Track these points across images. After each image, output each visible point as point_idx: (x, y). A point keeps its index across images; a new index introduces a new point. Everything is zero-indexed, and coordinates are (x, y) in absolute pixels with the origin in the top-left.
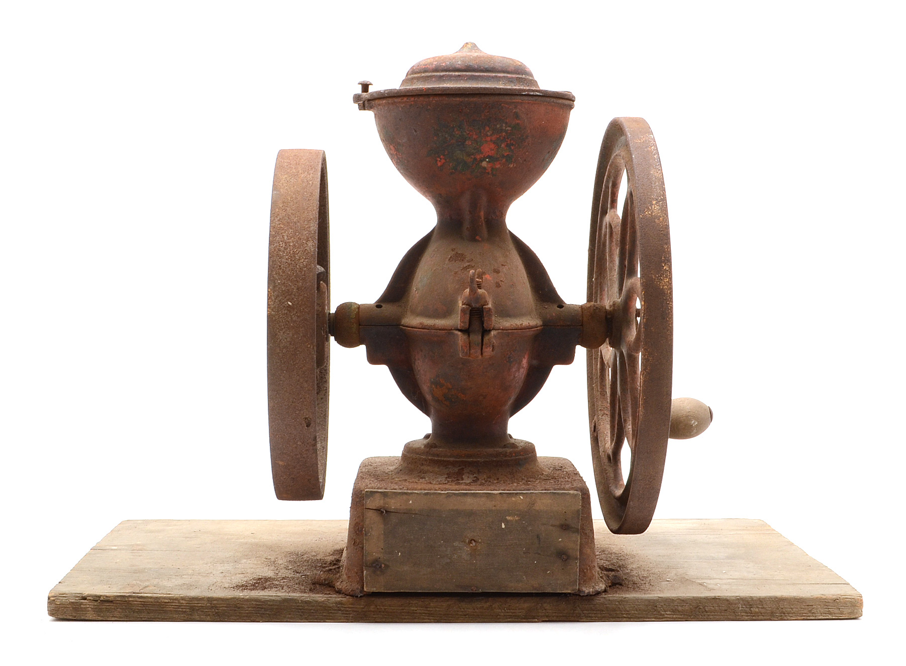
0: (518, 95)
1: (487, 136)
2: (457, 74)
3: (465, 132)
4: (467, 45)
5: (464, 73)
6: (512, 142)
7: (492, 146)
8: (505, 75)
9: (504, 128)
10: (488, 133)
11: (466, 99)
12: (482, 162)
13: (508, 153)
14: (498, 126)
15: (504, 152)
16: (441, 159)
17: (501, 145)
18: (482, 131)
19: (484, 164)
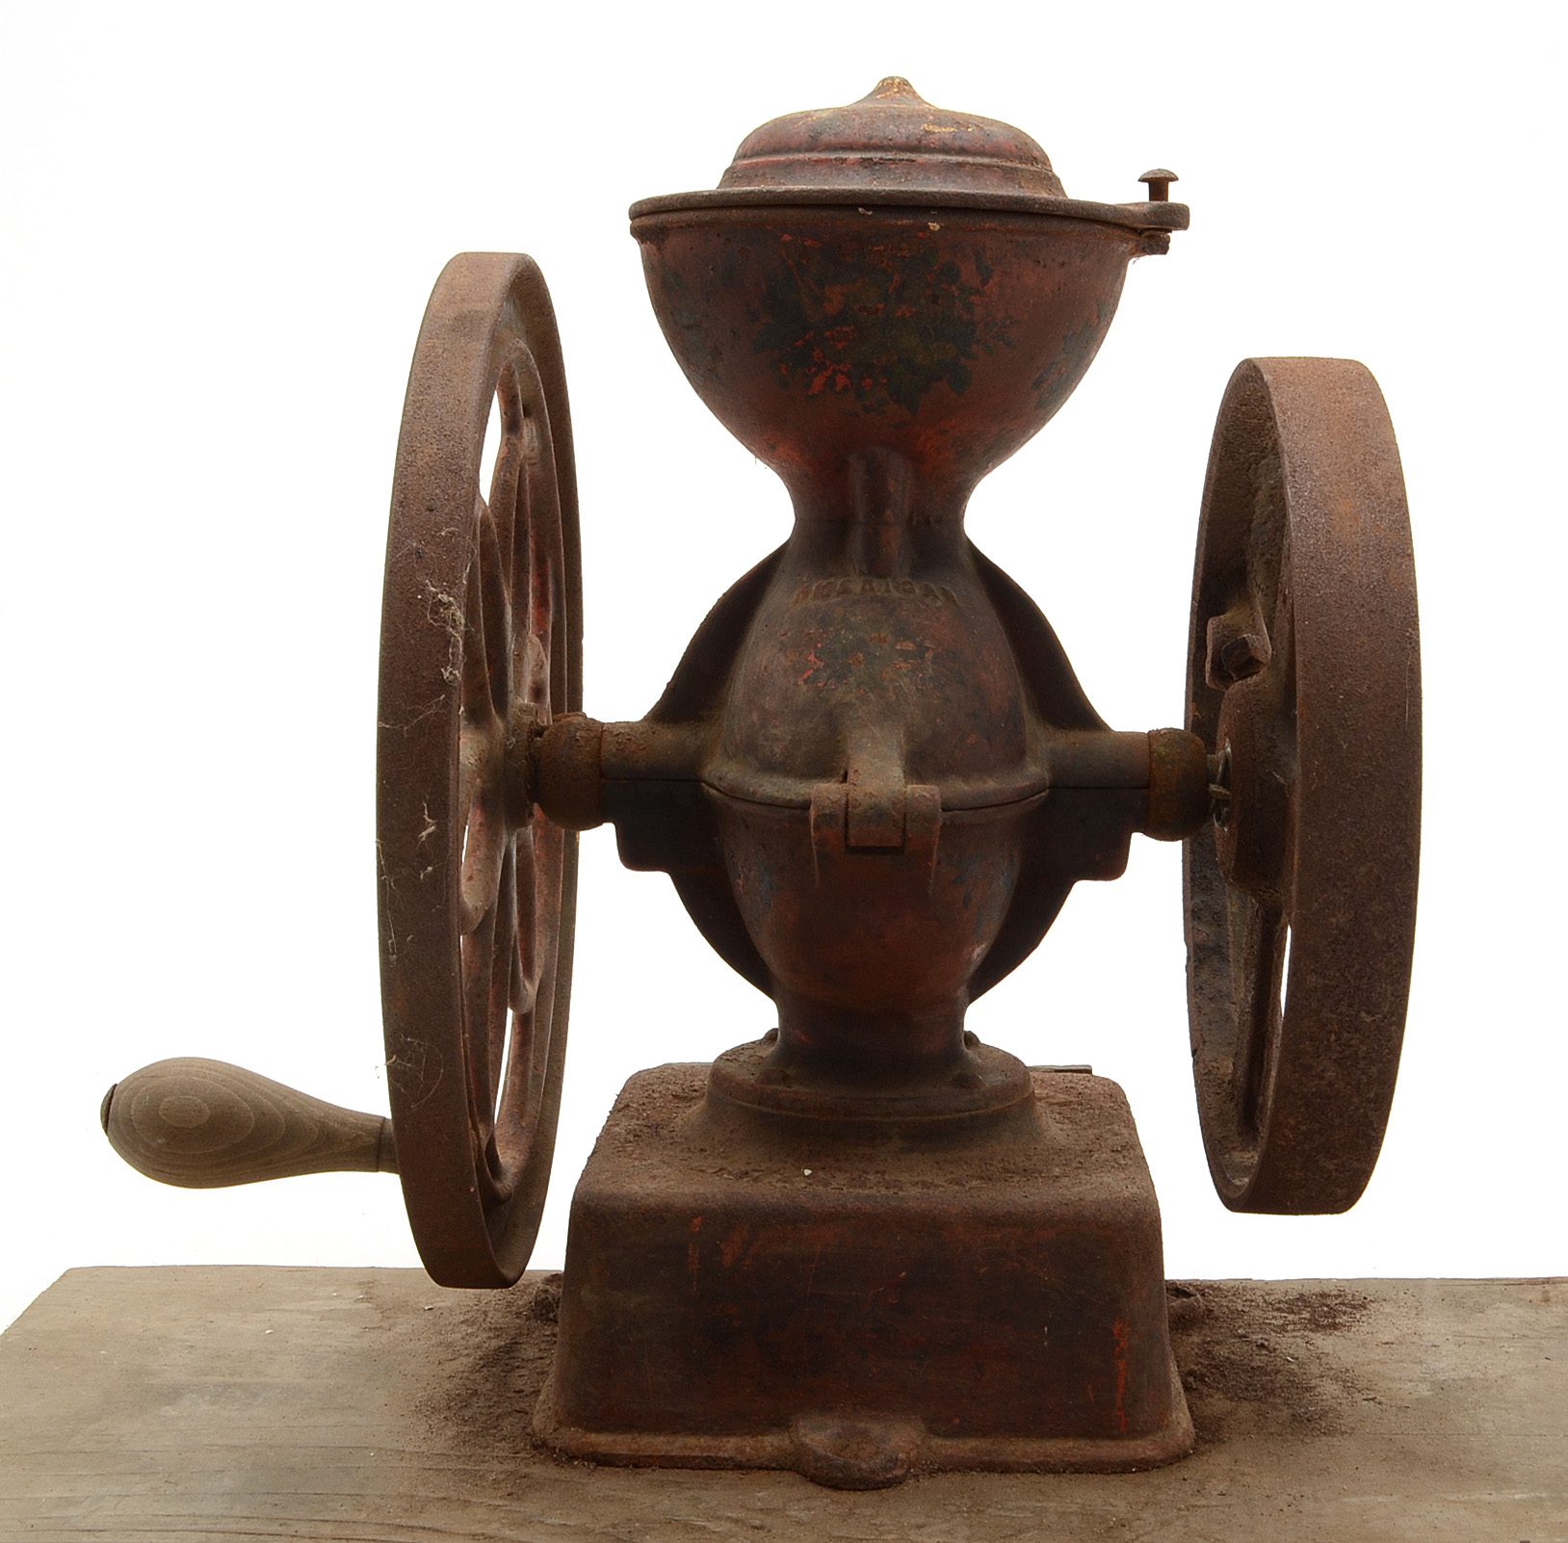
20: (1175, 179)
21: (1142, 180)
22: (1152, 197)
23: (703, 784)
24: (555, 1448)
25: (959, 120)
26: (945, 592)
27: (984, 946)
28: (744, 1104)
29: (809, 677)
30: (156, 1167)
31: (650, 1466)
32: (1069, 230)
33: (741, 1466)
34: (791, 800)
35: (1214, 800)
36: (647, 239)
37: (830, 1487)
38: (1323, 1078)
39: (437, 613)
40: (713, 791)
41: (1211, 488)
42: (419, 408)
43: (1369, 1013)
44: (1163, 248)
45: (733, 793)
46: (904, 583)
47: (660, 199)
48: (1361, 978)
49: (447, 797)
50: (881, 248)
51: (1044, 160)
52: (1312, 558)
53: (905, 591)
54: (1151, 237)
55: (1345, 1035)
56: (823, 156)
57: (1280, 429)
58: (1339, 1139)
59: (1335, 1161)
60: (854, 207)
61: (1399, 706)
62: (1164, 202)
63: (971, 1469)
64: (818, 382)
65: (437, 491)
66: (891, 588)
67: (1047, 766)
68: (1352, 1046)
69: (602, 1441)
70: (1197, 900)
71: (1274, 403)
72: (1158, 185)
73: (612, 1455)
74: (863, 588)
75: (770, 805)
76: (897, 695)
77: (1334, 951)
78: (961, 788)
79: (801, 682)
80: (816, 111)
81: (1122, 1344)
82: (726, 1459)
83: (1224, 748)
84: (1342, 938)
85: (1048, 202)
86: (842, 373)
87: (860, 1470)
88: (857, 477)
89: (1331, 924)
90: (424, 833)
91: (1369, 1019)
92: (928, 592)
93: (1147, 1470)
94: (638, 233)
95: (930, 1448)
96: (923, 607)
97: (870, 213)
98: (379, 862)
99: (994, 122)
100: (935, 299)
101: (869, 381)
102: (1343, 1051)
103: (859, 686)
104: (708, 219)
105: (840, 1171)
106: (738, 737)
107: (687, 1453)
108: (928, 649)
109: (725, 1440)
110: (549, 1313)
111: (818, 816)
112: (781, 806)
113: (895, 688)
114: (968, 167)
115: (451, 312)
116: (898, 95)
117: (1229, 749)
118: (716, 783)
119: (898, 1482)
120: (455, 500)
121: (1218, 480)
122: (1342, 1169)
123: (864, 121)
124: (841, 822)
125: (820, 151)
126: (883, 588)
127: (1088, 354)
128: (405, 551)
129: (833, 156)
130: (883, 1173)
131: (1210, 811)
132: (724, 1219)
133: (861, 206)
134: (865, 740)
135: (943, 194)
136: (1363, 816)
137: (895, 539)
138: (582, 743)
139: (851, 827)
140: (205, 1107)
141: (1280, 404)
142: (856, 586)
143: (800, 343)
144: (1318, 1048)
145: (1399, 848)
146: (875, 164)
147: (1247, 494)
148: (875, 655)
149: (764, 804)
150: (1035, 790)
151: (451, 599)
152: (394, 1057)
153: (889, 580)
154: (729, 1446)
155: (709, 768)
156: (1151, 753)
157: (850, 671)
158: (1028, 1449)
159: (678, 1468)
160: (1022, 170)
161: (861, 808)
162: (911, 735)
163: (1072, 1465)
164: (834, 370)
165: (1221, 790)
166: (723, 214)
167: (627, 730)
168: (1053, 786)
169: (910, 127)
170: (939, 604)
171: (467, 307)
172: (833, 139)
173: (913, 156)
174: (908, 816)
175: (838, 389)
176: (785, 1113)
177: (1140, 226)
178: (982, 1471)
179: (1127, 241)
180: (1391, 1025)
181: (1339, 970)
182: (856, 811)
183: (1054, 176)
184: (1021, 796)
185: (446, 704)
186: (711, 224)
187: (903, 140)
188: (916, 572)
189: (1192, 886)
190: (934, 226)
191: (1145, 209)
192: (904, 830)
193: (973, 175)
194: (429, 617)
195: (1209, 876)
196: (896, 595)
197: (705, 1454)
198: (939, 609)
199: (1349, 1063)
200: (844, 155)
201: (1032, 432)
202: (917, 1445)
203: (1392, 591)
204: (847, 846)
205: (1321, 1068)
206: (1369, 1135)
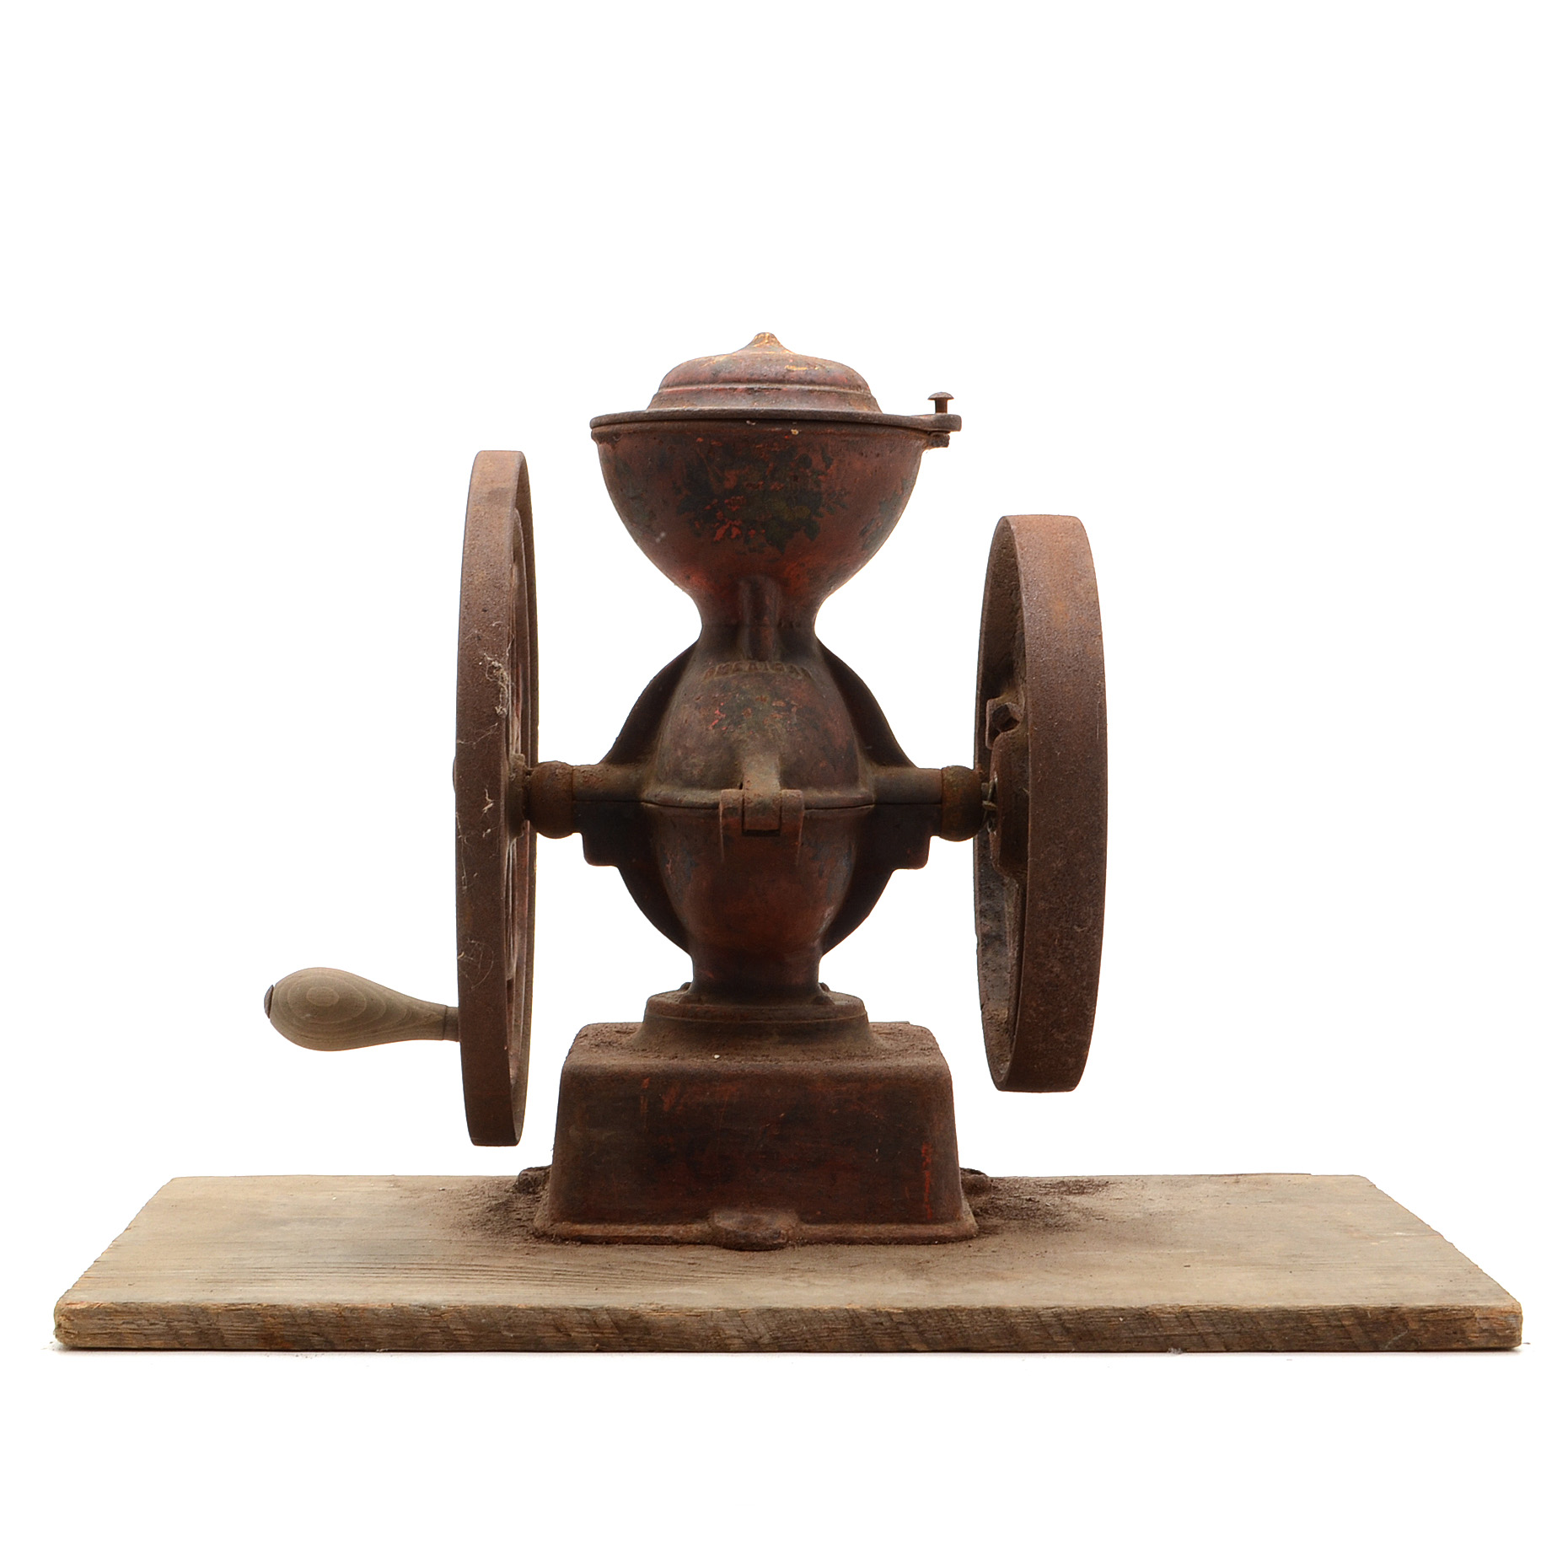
20: (952, 398)
21: (930, 399)
22: (937, 411)
23: (642, 803)
24: (552, 1235)
25: (809, 362)
26: (803, 670)
27: (832, 908)
28: (672, 1018)
29: (715, 725)
30: (303, 1034)
31: (617, 1243)
32: (881, 433)
33: (677, 1242)
34: (705, 803)
35: (986, 813)
36: (604, 441)
37: (736, 1250)
38: (1052, 972)
39: (492, 673)
40: (650, 805)
41: (986, 608)
42: (473, 549)
43: (1079, 926)
44: (945, 444)
45: (666, 804)
46: (777, 664)
47: (615, 415)
48: (1074, 903)
49: (500, 786)
50: (761, 446)
51: (866, 387)
52: (1038, 638)
53: (777, 669)
54: (937, 436)
55: (1065, 941)
56: (721, 386)
57: (1020, 559)
58: (1066, 1017)
59: (1064, 1035)
60: (744, 420)
61: (1092, 729)
62: (944, 414)
63: (829, 1242)
64: (720, 533)
65: (489, 599)
66: (768, 667)
67: (872, 789)
68: (1070, 949)
69: (585, 1229)
70: (983, 904)
71: (1016, 543)
72: (941, 402)
73: (592, 1236)
74: (750, 668)
75: (691, 808)
76: (774, 735)
77: (1055, 885)
78: (816, 795)
79: (710, 728)
80: (715, 356)
81: (927, 1160)
82: (666, 1237)
83: (994, 779)
84: (1060, 876)
85: (868, 416)
86: (736, 526)
87: (756, 1237)
88: (745, 594)
89: (1053, 868)
90: (486, 808)
91: (1079, 930)
92: (792, 670)
93: (945, 1243)
94: (598, 437)
95: (801, 1230)
96: (789, 679)
97: (754, 424)
98: (457, 827)
99: (832, 363)
100: (796, 478)
101: (753, 531)
102: (1064, 953)
103: (749, 729)
104: (648, 428)
105: (738, 1055)
106: (667, 768)
107: (641, 1234)
108: (793, 706)
109: (665, 1227)
110: (529, 1188)
111: (725, 809)
112: (699, 808)
113: (772, 730)
114: (815, 393)
115: (486, 489)
116: (768, 345)
117: (996, 779)
118: (653, 799)
119: (780, 1247)
120: (499, 605)
121: (991, 602)
122: (1069, 1041)
123: (748, 363)
124: (740, 812)
125: (719, 383)
126: (763, 667)
127: (896, 513)
128: (470, 636)
129: (728, 387)
130: (768, 1056)
131: (984, 820)
132: (663, 1080)
133: (748, 419)
134: (753, 763)
135: (801, 411)
136: (1071, 798)
137: (771, 636)
138: (560, 777)
139: (746, 815)
140: (336, 994)
141: (1020, 544)
142: (746, 666)
143: (708, 507)
144: (1048, 951)
145: (1094, 818)
146: (756, 391)
147: (1011, 612)
148: (759, 710)
149: (688, 807)
150: (865, 802)
151: (500, 665)
152: (463, 954)
153: (767, 662)
154: (669, 1230)
155: (646, 792)
156: (943, 780)
157: (742, 720)
158: (866, 1230)
159: (636, 1244)
160: (851, 394)
161: (752, 804)
162: (782, 759)
163: (896, 1239)
164: (730, 525)
165: (990, 804)
166: (658, 425)
167: (590, 769)
168: (877, 803)
169: (778, 367)
170: (799, 678)
171: (495, 486)
172: (728, 376)
173: (780, 386)
174: (783, 808)
175: (733, 536)
176: (700, 1020)
177: (929, 429)
178: (836, 1243)
179: (921, 439)
180: (1094, 934)
181: (1059, 898)
182: (750, 805)
183: (872, 397)
184: (855, 805)
185: (498, 728)
186: (651, 431)
187: (774, 375)
188: (784, 658)
189: (980, 894)
190: (795, 432)
191: (932, 418)
192: (780, 818)
193: (819, 398)
194: (487, 675)
195: (992, 887)
196: (772, 671)
197: (653, 1235)
198: (800, 681)
199: (1068, 961)
200: (735, 386)
201: (860, 566)
202: (793, 1228)
203: (1089, 658)
204: (743, 830)
205: (1050, 965)
206: (1085, 1014)
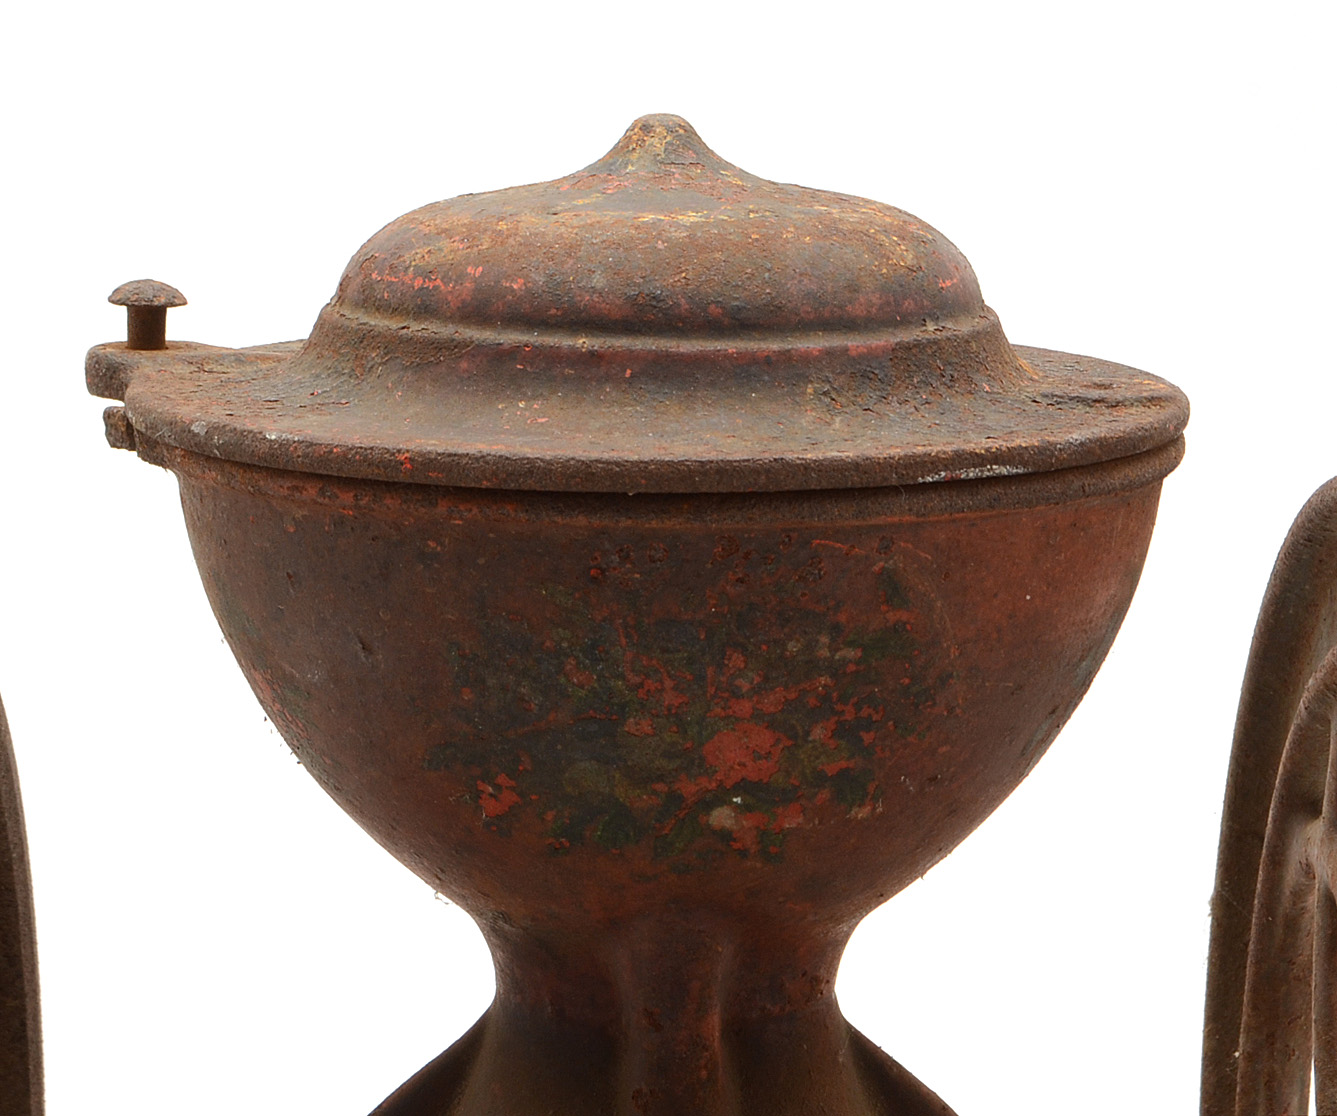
0: (895, 490)
1: (736, 694)
2: (583, 342)
3: (622, 677)
4: (649, 141)
5: (622, 343)
6: (865, 712)
7: (763, 739)
8: (836, 341)
9: (825, 653)
10: (740, 682)
11: (625, 522)
12: (708, 814)
13: (843, 764)
14: (793, 647)
15: (823, 758)
16: (497, 787)
17: (808, 733)
18: (710, 672)
19: (721, 817)
